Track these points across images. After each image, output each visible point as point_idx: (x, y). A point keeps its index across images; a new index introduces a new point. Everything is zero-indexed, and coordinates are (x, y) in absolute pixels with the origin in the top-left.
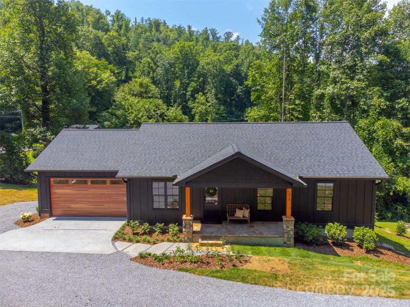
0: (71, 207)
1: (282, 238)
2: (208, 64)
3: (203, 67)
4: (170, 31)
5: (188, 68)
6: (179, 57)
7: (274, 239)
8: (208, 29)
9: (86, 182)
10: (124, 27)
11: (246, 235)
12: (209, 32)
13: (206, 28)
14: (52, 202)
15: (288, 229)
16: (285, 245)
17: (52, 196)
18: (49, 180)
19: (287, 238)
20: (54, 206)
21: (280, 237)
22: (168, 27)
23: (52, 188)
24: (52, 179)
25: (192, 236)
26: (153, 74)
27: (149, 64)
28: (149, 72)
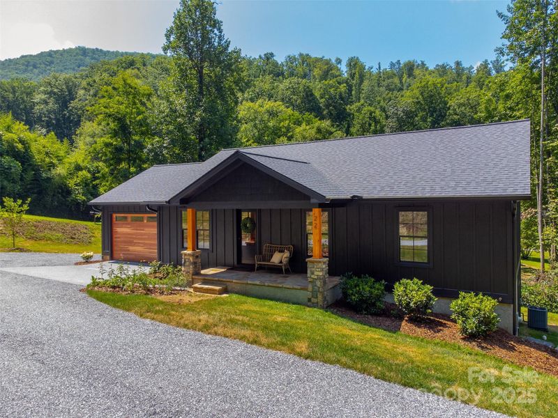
0: (129, 250)
1: (305, 292)
2: (460, 105)
3: (455, 110)
4: (430, 74)
5: (432, 115)
6: (419, 102)
7: (293, 291)
8: (489, 62)
9: (141, 220)
10: (357, 76)
11: (258, 283)
12: (491, 66)
13: (486, 61)
14: (114, 243)
15: (313, 276)
16: (309, 304)
17: (114, 236)
18: (111, 216)
19: (312, 292)
20: (115, 248)
21: (301, 289)
22: (427, 69)
23: (114, 225)
24: (114, 216)
25: (192, 279)
26: (376, 126)
27: (371, 114)
28: (370, 125)
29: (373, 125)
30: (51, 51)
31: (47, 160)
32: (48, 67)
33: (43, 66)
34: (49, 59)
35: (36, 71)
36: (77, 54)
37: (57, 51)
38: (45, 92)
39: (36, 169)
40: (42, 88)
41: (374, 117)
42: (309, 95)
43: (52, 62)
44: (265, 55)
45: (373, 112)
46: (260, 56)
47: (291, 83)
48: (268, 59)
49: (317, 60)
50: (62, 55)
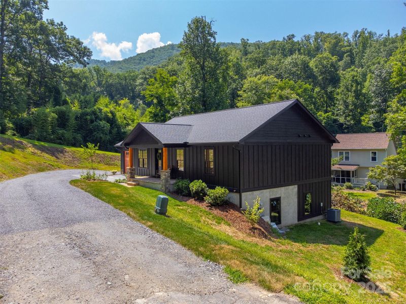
18: (124, 152)
26: (357, 87)
27: (353, 78)
28: (352, 86)
29: (354, 86)
30: (154, 49)
31: (125, 122)
32: (152, 60)
33: (149, 59)
34: (152, 54)
35: (145, 63)
36: (169, 49)
37: (157, 48)
38: (142, 78)
39: (119, 127)
40: (141, 76)
41: (356, 80)
42: (306, 66)
43: (154, 56)
44: (288, 36)
45: (354, 76)
46: (284, 38)
47: (292, 59)
48: (290, 39)
49: (329, 35)
50: (159, 51)
